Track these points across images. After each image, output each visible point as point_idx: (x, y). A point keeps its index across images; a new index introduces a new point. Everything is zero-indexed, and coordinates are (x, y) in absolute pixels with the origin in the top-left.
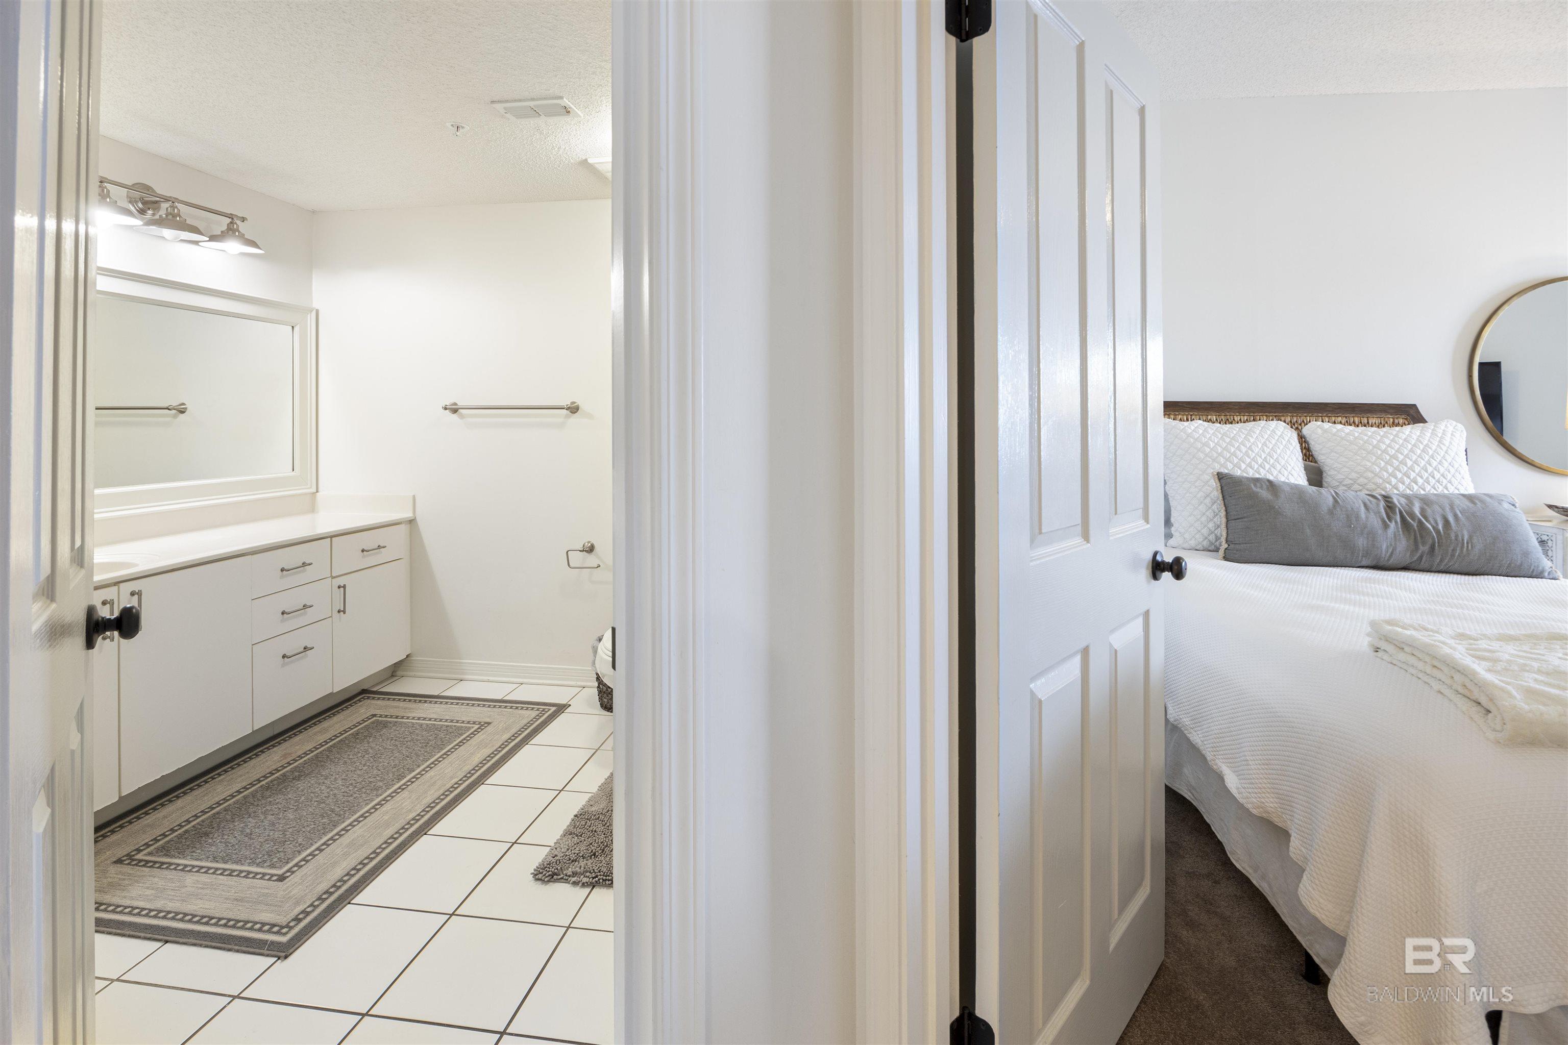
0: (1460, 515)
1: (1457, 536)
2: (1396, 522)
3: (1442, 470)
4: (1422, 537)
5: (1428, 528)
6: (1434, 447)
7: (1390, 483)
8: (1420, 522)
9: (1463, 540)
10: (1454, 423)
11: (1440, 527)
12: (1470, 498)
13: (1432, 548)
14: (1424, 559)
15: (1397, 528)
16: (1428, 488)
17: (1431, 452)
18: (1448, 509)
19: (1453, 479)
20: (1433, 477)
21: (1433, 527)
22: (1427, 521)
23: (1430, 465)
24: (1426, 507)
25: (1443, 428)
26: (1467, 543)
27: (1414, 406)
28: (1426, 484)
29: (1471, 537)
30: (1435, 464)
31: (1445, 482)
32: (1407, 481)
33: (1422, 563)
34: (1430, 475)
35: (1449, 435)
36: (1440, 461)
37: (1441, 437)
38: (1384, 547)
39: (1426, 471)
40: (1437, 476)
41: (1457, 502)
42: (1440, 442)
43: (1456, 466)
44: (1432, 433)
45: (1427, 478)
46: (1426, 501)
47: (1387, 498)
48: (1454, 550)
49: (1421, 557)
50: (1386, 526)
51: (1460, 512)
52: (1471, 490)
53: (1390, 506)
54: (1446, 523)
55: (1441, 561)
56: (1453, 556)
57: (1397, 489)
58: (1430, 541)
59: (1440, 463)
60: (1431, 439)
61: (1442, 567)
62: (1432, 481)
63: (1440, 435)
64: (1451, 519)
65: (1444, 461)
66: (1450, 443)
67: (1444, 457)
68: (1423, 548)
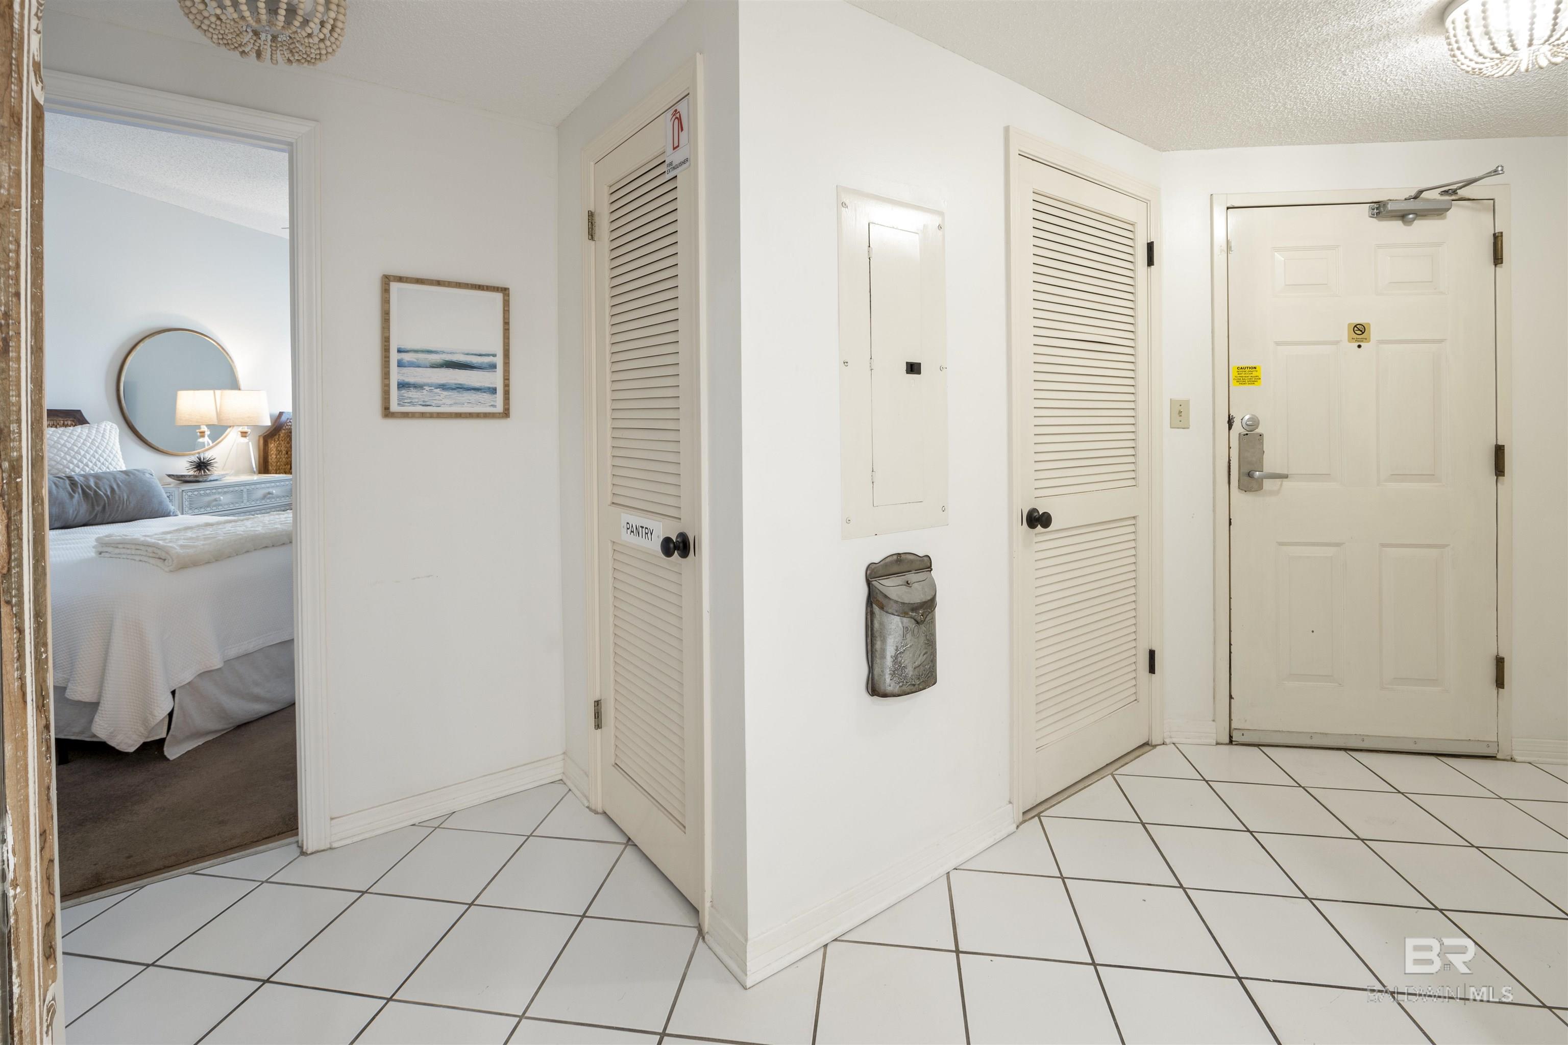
0: (120, 485)
1: (119, 498)
2: (79, 494)
3: (105, 456)
4: (97, 501)
5: (100, 495)
6: (99, 441)
7: (68, 468)
8: (95, 491)
9: (123, 500)
10: (111, 423)
11: (109, 494)
12: (125, 473)
13: (104, 507)
14: (99, 515)
15: (80, 497)
16: (96, 469)
17: (97, 444)
18: (112, 481)
19: (113, 462)
20: (99, 461)
21: (103, 493)
22: (100, 490)
23: (97, 453)
24: (98, 481)
25: (103, 427)
26: (126, 501)
27: (79, 412)
28: (95, 467)
29: (127, 497)
30: (100, 452)
31: (107, 464)
32: (83, 465)
33: (97, 519)
34: (97, 460)
35: (108, 432)
36: (104, 450)
37: (103, 434)
38: (73, 512)
39: (94, 457)
40: (102, 460)
41: (118, 476)
42: (102, 436)
43: (114, 452)
44: (96, 431)
45: (96, 462)
46: (97, 477)
47: (72, 477)
48: (119, 507)
49: (96, 515)
50: (72, 497)
51: (120, 482)
52: (124, 469)
53: (74, 483)
54: (113, 490)
55: (110, 515)
56: (117, 510)
58: (102, 504)
59: (104, 451)
60: (97, 436)
61: (110, 520)
62: (99, 464)
63: (102, 432)
64: (115, 488)
65: (106, 450)
66: (109, 437)
67: (106, 447)
68: (98, 509)
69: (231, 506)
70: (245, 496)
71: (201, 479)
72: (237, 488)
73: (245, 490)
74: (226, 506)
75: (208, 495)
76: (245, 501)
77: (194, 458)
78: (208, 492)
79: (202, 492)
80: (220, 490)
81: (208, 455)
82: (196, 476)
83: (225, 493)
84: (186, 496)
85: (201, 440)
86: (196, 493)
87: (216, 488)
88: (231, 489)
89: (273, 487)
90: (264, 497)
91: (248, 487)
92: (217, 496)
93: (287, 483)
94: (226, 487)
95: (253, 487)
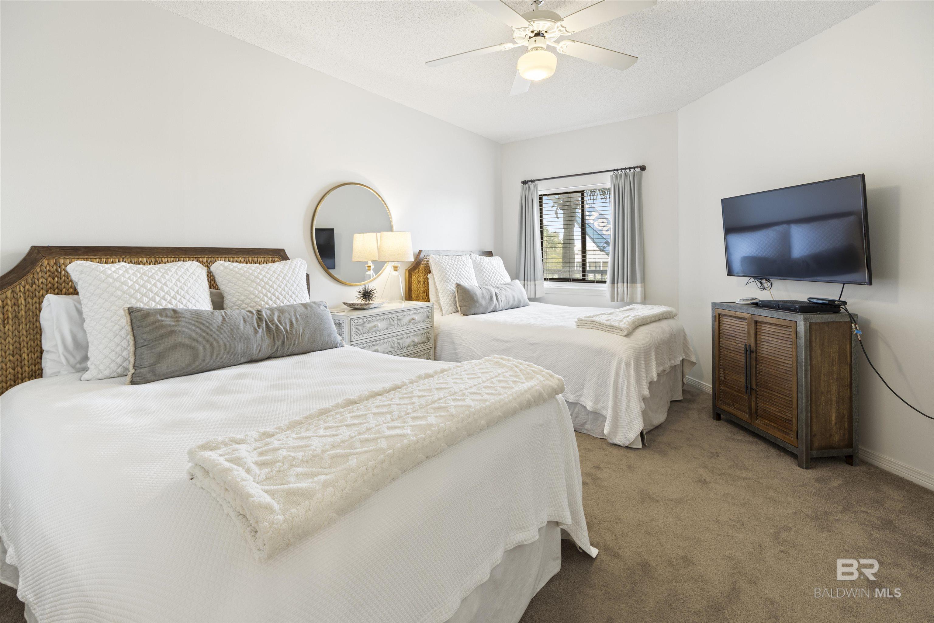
0: (299, 317)
1: (296, 331)
2: (263, 328)
3: (293, 289)
4: (277, 335)
5: (281, 329)
6: (289, 275)
7: (264, 301)
8: (277, 326)
9: (299, 333)
10: (301, 260)
11: (288, 328)
12: (305, 306)
13: (284, 341)
14: (279, 349)
15: (263, 332)
16: (285, 301)
17: (287, 278)
18: (293, 314)
19: (299, 295)
20: (288, 294)
21: (284, 328)
22: (281, 324)
23: (287, 286)
24: (281, 315)
25: (295, 263)
26: (302, 335)
27: (283, 250)
28: (284, 299)
29: (303, 330)
30: (289, 286)
31: (294, 296)
32: (274, 298)
33: (278, 353)
34: (286, 293)
35: (298, 267)
36: (292, 284)
37: (294, 269)
38: (255, 347)
39: (285, 291)
40: (290, 293)
41: (298, 309)
42: (293, 272)
43: (300, 286)
44: (289, 267)
45: (285, 295)
46: (281, 311)
47: (259, 312)
48: (295, 341)
49: (277, 349)
50: (256, 332)
51: (299, 315)
53: (260, 317)
54: (292, 323)
55: (288, 349)
56: (294, 344)
57: (268, 304)
58: (282, 338)
59: (292, 285)
60: (288, 271)
61: (289, 353)
62: (287, 297)
63: (293, 267)
64: (294, 321)
65: (294, 284)
66: (298, 272)
67: (294, 281)
68: (279, 343)
69: (386, 331)
70: (396, 322)
71: (365, 307)
72: (390, 316)
73: (396, 317)
74: (382, 332)
75: (368, 322)
76: (396, 327)
77: (361, 289)
78: (369, 319)
79: (365, 320)
80: (378, 318)
81: (371, 286)
82: (362, 305)
83: (382, 320)
84: (354, 324)
85: (368, 273)
86: (361, 321)
87: (375, 316)
88: (386, 316)
89: (415, 314)
90: (409, 323)
91: (398, 314)
92: (376, 323)
93: (425, 310)
94: (383, 314)
95: (401, 314)
